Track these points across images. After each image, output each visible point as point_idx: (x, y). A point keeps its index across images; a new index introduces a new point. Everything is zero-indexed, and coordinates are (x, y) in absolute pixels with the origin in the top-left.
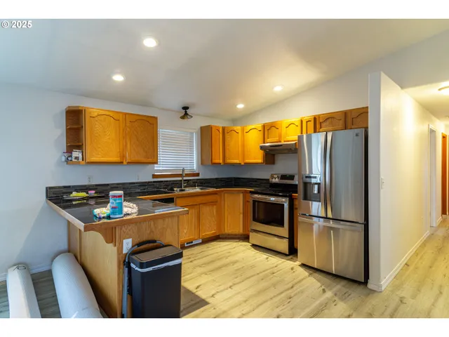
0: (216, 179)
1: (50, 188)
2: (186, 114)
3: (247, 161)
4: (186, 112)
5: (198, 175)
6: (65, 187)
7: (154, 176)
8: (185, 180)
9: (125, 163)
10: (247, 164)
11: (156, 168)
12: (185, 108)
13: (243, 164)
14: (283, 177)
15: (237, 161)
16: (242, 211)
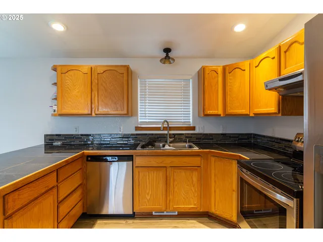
0: (222, 134)
1: (47, 135)
2: (167, 57)
4: (167, 54)
5: (193, 128)
6: (57, 135)
7: (137, 128)
8: (170, 134)
9: (93, 114)
10: (258, 115)
12: (166, 51)
13: (252, 115)
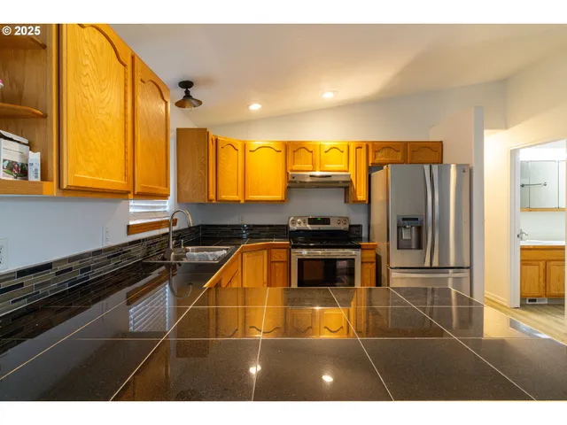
2: (188, 96)
3: (251, 197)
4: (187, 93)
7: (131, 230)
10: (248, 202)
11: (131, 210)
12: (186, 85)
13: (242, 201)
14: (312, 221)
15: (235, 197)
16: (265, 280)
